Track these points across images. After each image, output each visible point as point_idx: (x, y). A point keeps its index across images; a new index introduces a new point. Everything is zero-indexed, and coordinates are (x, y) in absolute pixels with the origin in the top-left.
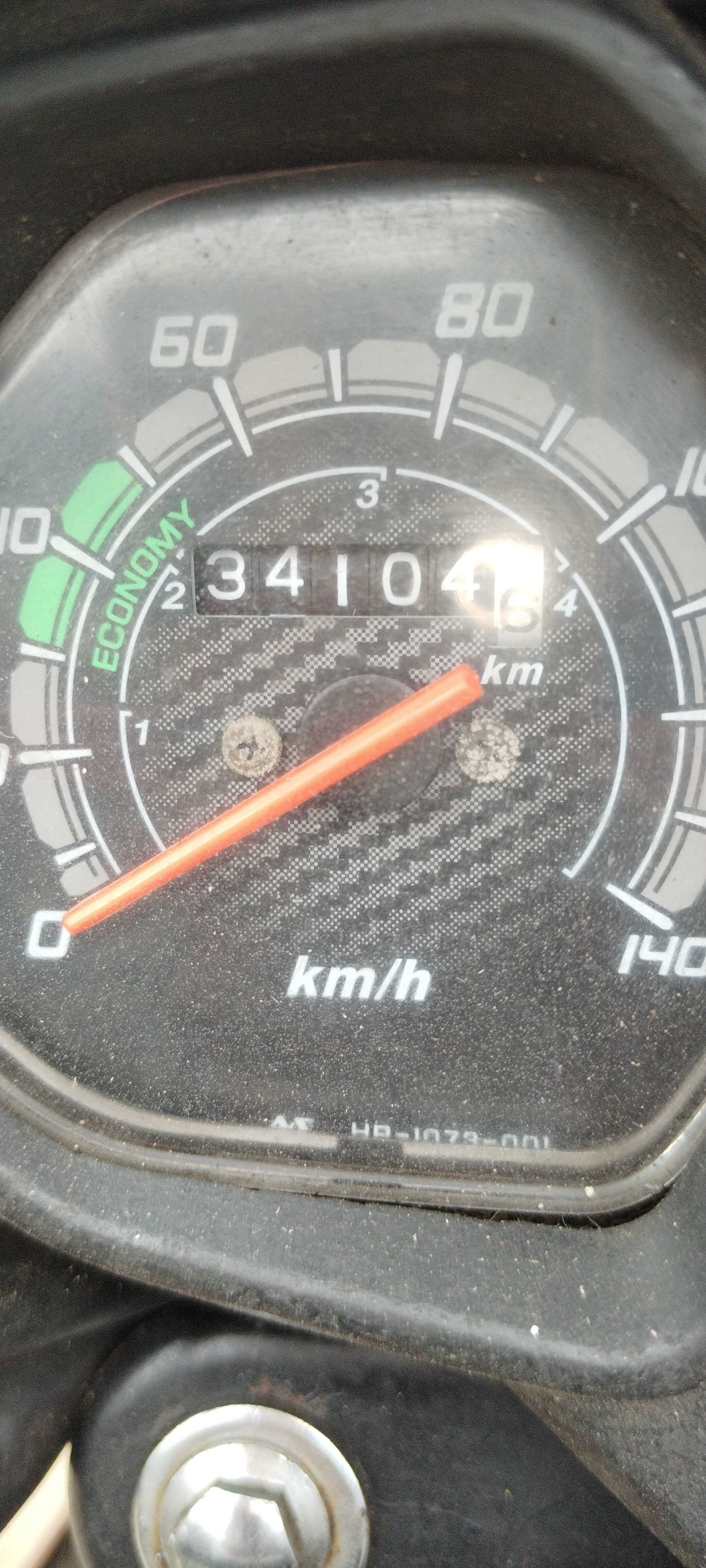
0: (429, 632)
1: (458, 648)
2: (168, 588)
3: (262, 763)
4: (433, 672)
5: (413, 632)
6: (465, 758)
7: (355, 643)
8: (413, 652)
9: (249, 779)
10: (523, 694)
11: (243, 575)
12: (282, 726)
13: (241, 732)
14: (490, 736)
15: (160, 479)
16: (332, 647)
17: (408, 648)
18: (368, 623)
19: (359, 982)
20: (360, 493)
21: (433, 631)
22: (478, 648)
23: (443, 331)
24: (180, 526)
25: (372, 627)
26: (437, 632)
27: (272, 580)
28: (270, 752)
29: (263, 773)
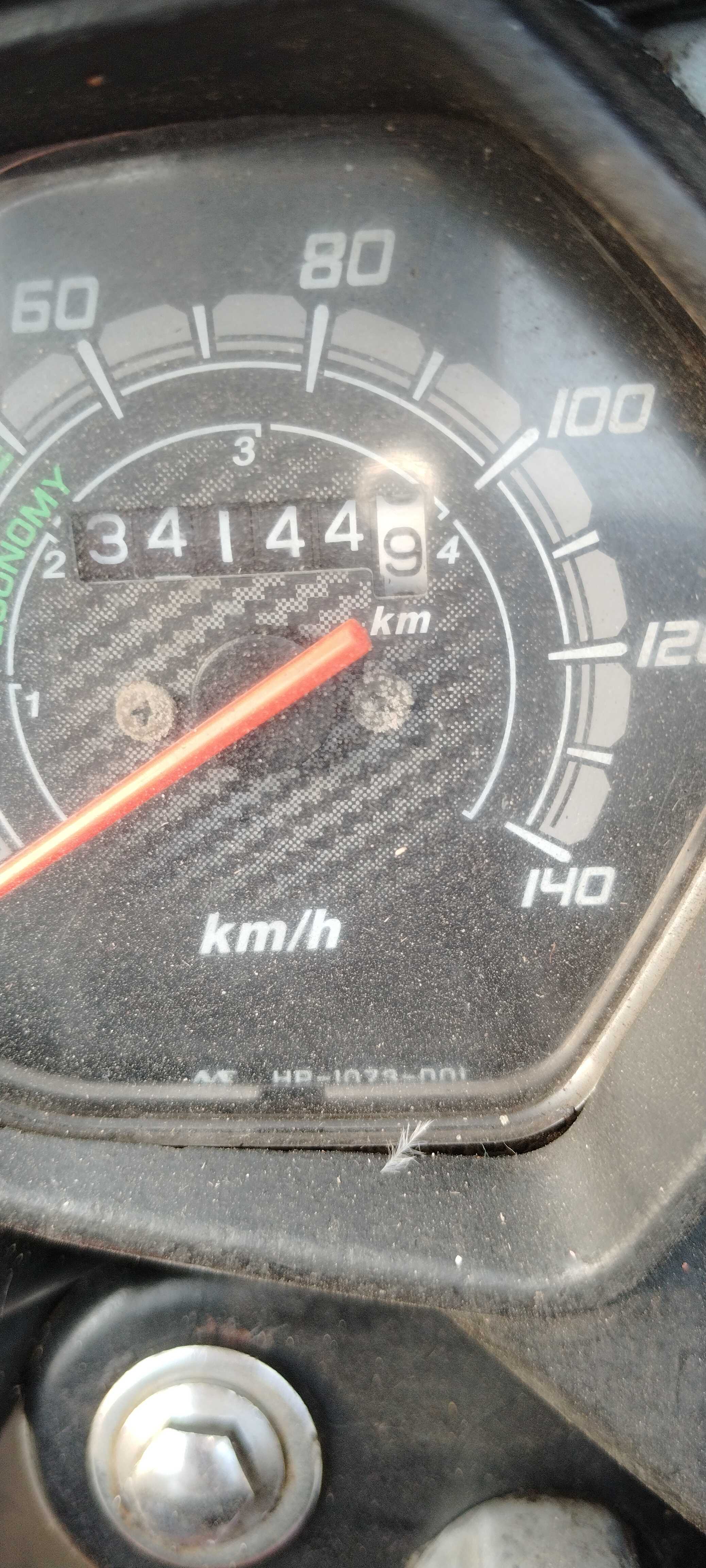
0: (316, 586)
1: (345, 601)
2: (48, 557)
3: (158, 728)
4: (323, 627)
5: (299, 587)
6: (360, 709)
7: (243, 602)
8: (301, 608)
9: (146, 744)
10: (413, 642)
11: (125, 539)
12: (176, 689)
13: (133, 699)
14: (382, 687)
15: (31, 446)
16: (219, 607)
17: (296, 604)
18: (254, 581)
19: (271, 936)
20: (237, 451)
21: (320, 586)
22: (366, 600)
23: (307, 281)
24: (55, 492)
25: (258, 585)
26: (324, 586)
27: (154, 541)
28: (164, 716)
29: (159, 738)
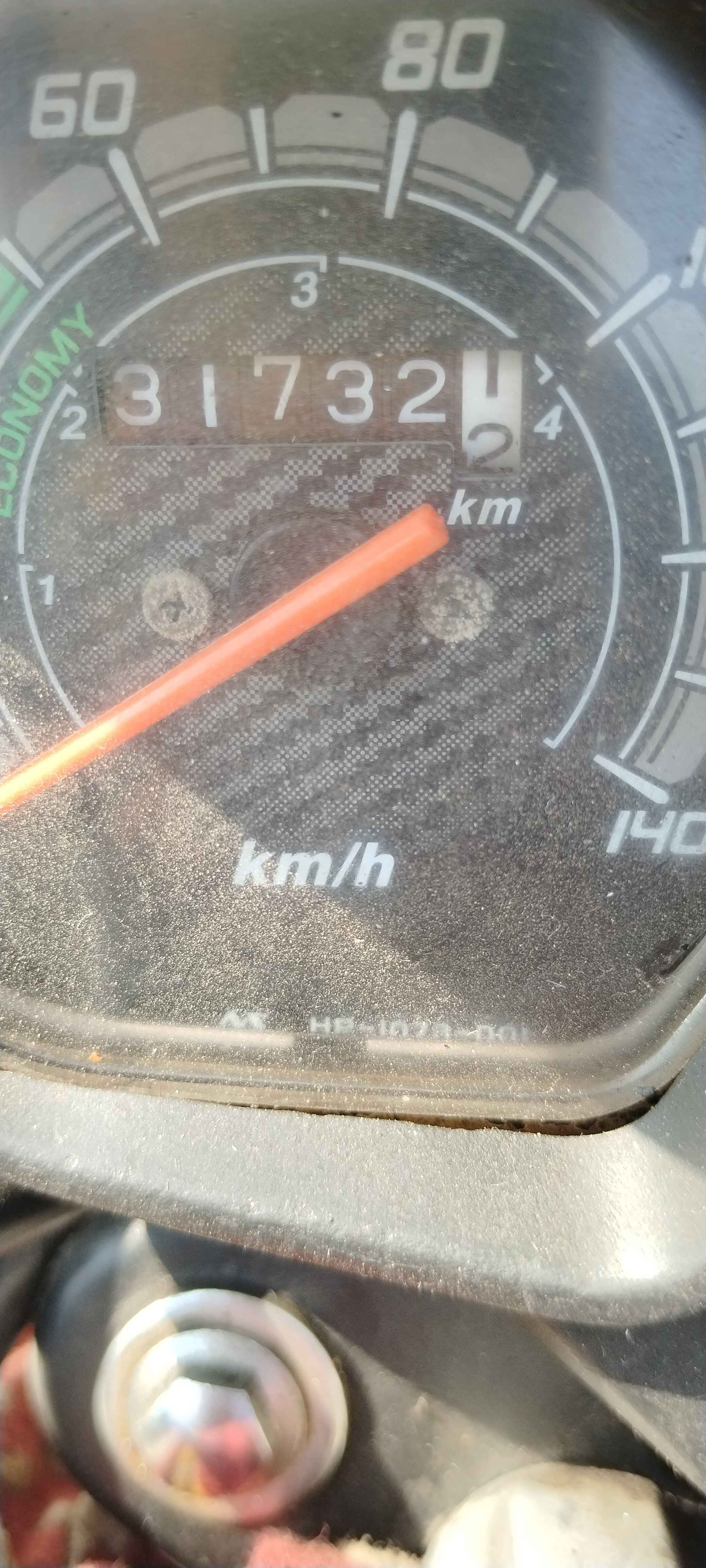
0: (384, 462)
1: (419, 482)
2: (66, 414)
3: (191, 625)
4: (390, 512)
5: (364, 462)
6: (429, 614)
7: (296, 478)
8: (365, 487)
9: (177, 643)
10: (497, 535)
11: (158, 395)
12: (213, 579)
13: (163, 589)
14: (458, 588)
15: (49, 277)
16: (267, 483)
17: (360, 482)
18: (310, 452)
19: (314, 869)
20: (295, 289)
21: (389, 462)
22: (444, 481)
23: (392, 81)
24: (76, 335)
26: (394, 461)
28: (198, 610)
29: (192, 636)
